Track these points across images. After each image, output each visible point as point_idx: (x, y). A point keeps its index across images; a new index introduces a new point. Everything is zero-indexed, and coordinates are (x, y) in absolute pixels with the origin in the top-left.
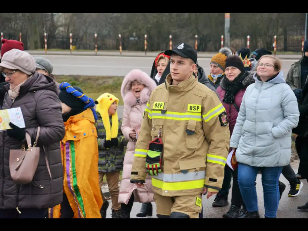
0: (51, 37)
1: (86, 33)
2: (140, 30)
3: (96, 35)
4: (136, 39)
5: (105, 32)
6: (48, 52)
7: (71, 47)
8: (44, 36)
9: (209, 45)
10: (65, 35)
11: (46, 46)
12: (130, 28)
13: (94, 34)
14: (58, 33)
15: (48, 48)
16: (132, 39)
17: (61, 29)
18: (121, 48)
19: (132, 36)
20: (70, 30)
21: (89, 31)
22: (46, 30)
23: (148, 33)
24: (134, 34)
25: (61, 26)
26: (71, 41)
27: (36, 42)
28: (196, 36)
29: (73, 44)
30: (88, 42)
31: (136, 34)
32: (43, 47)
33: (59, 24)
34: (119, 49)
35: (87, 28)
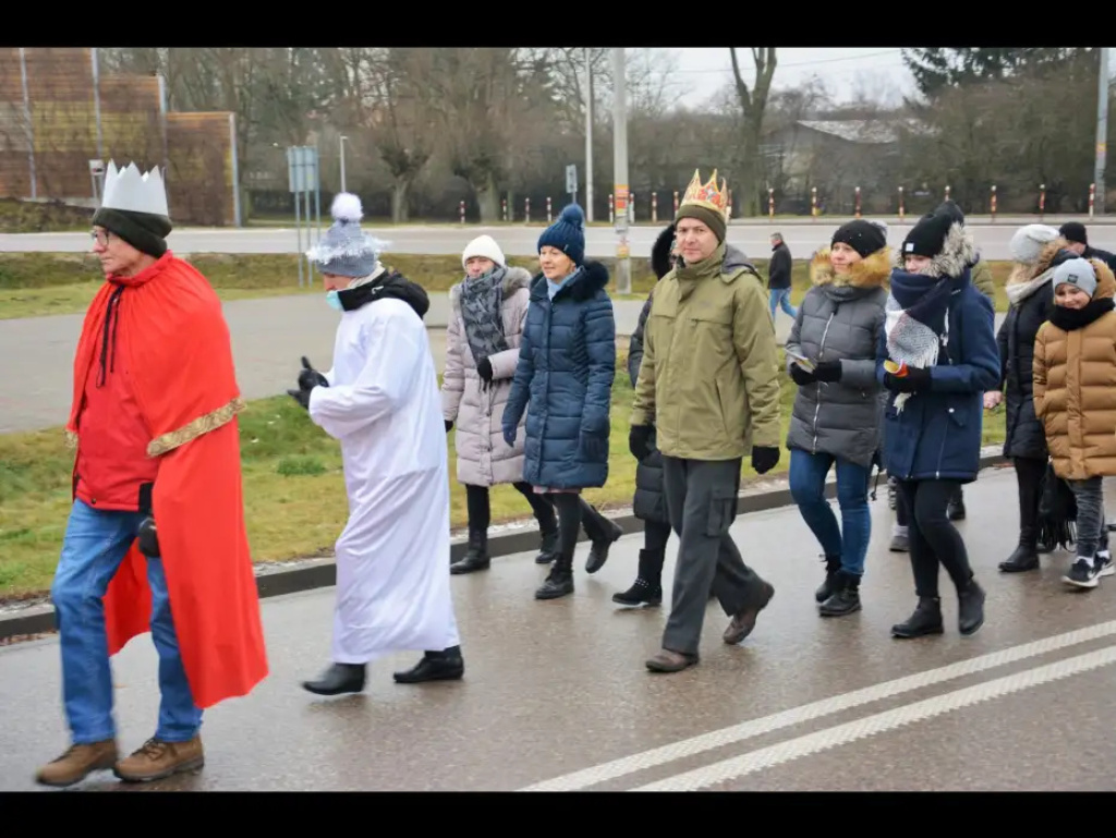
0: (778, 194)
1: (837, 187)
2: (935, 178)
3: (858, 189)
4: (927, 193)
5: (873, 184)
6: (775, 221)
7: (814, 211)
8: (767, 193)
9: (1065, 201)
10: (803, 189)
11: (771, 210)
12: (919, 174)
13: (853, 188)
14: (790, 188)
15: (775, 213)
16: (919, 193)
17: (795, 180)
18: (901, 210)
19: (921, 189)
20: (811, 182)
21: (845, 182)
22: (770, 182)
23: (951, 182)
24: (925, 185)
25: (795, 175)
26: (814, 200)
27: (753, 205)
28: (1042, 186)
29: (818, 205)
30: (841, 203)
31: (928, 185)
32: (765, 212)
33: (792, 172)
34: (897, 213)
35: (840, 177)
